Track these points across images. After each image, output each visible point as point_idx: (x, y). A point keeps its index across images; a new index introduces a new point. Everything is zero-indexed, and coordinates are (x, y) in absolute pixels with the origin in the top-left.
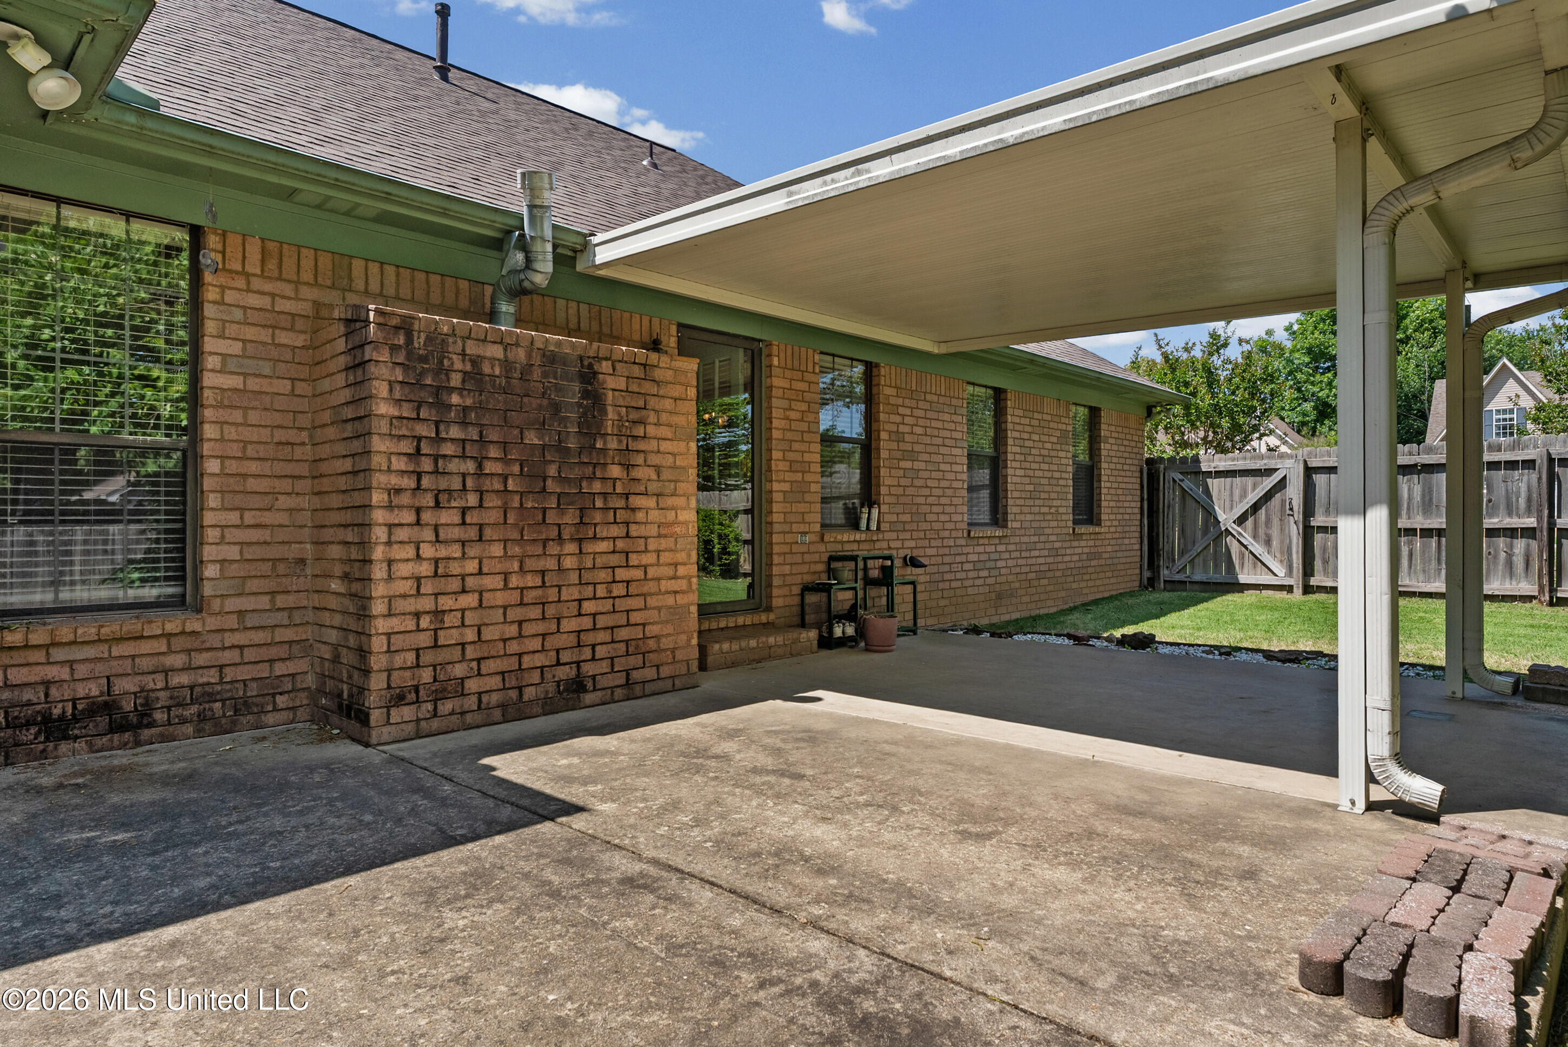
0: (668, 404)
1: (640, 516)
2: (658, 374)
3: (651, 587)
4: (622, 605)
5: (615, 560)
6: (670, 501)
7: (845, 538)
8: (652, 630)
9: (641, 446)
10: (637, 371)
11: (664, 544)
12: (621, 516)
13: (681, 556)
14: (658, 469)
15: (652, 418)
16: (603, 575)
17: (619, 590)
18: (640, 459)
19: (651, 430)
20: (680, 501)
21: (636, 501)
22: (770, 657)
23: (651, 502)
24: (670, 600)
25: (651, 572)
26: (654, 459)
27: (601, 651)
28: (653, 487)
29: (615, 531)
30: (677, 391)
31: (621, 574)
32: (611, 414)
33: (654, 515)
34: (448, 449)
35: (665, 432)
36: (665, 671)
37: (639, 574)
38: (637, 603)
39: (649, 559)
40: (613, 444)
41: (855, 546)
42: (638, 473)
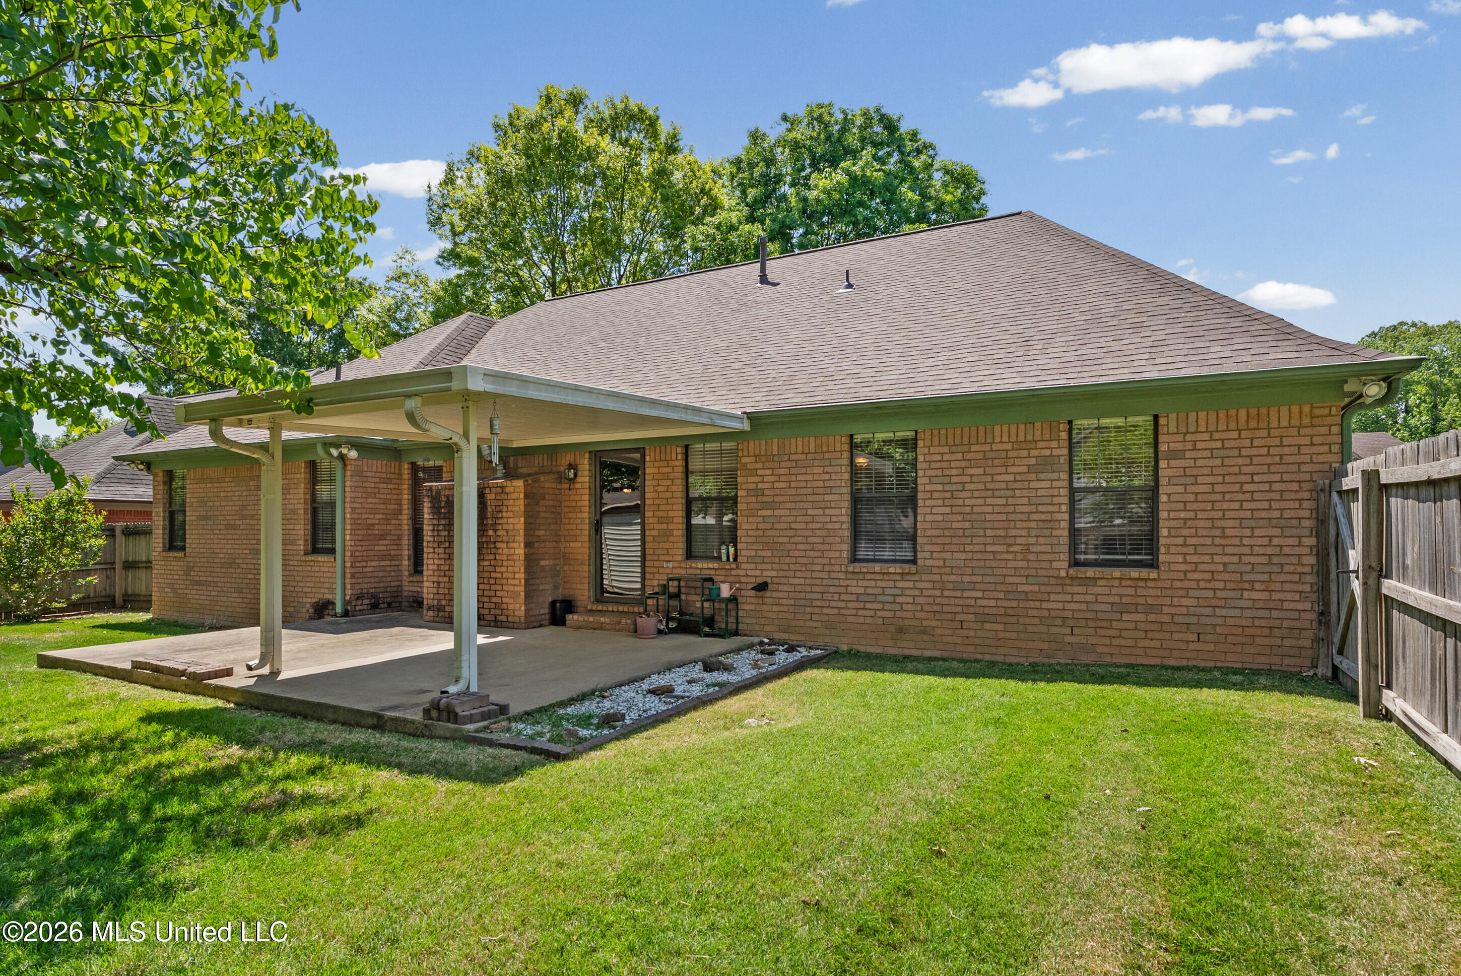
0: (511, 502)
1: (500, 551)
2: (507, 490)
3: (504, 581)
4: (493, 587)
5: (491, 569)
6: (511, 545)
7: (706, 566)
8: (505, 600)
9: (500, 521)
10: (499, 490)
11: (510, 563)
12: (493, 551)
13: (517, 569)
14: (507, 531)
15: (505, 509)
16: (486, 575)
17: (492, 581)
18: (500, 527)
19: (504, 514)
20: (516, 545)
21: (499, 545)
22: (601, 629)
23: (504, 545)
24: (512, 588)
25: (505, 575)
26: (505, 527)
27: (486, 605)
28: (505, 539)
29: (491, 557)
30: (514, 496)
31: (493, 575)
32: (489, 510)
33: (505, 551)
34: (441, 528)
35: (510, 514)
36: (510, 619)
37: (499, 575)
38: (499, 587)
39: (503, 569)
40: (490, 522)
41: (713, 572)
42: (499, 533)
